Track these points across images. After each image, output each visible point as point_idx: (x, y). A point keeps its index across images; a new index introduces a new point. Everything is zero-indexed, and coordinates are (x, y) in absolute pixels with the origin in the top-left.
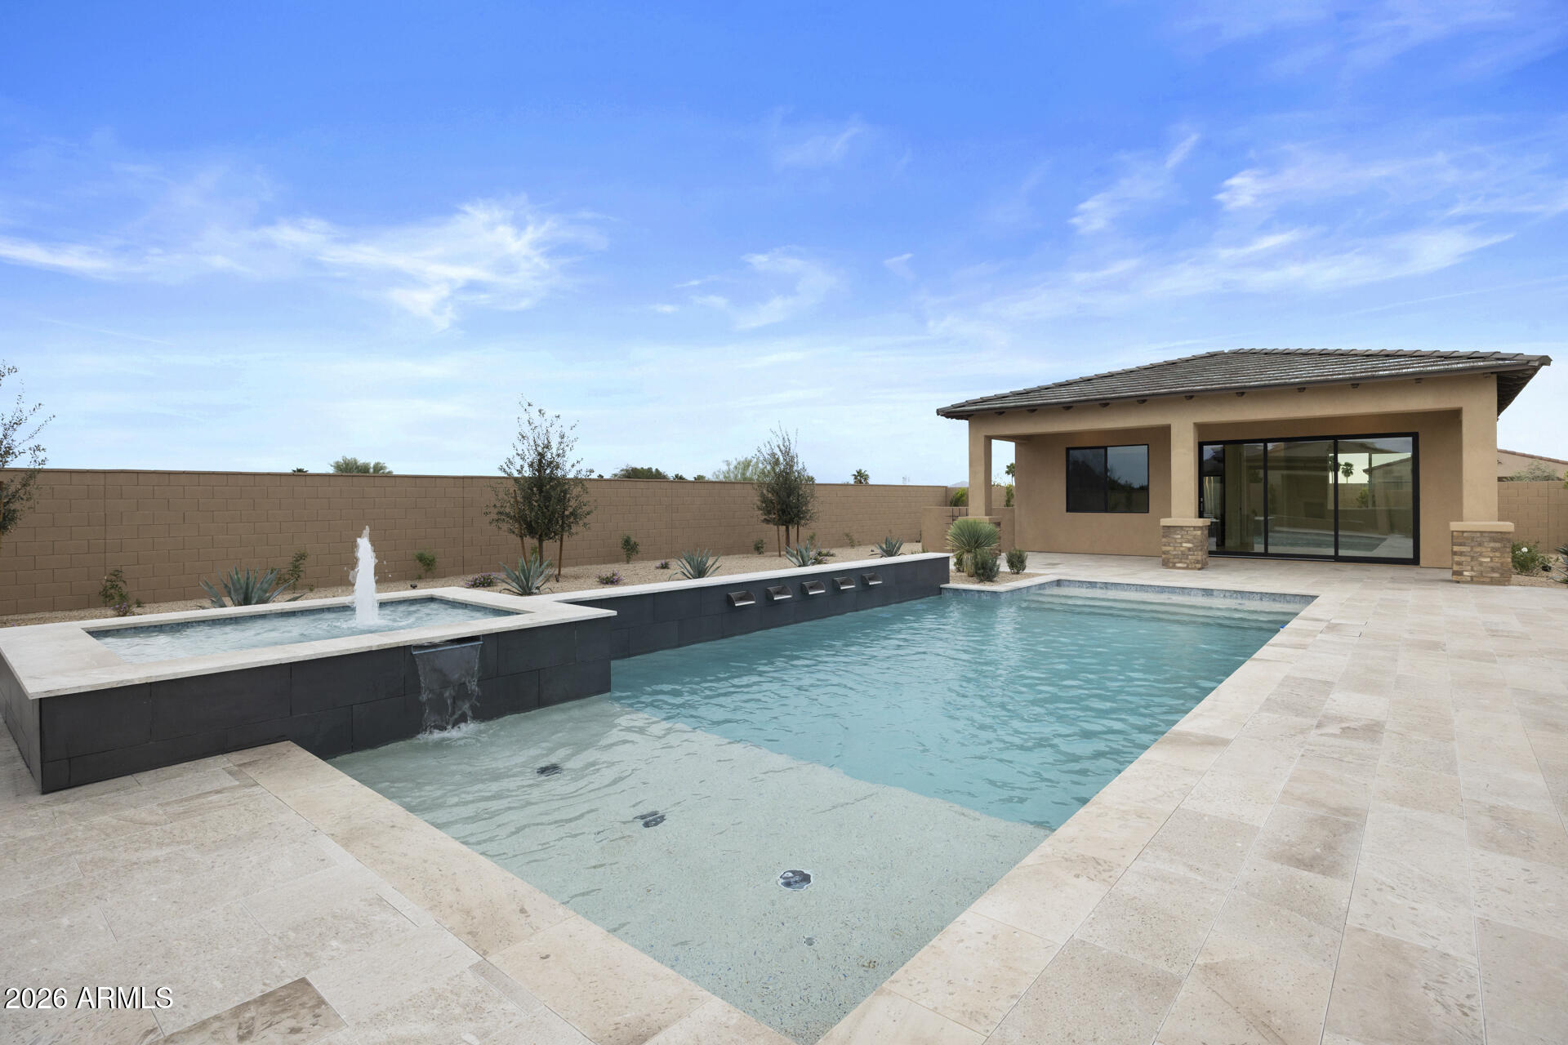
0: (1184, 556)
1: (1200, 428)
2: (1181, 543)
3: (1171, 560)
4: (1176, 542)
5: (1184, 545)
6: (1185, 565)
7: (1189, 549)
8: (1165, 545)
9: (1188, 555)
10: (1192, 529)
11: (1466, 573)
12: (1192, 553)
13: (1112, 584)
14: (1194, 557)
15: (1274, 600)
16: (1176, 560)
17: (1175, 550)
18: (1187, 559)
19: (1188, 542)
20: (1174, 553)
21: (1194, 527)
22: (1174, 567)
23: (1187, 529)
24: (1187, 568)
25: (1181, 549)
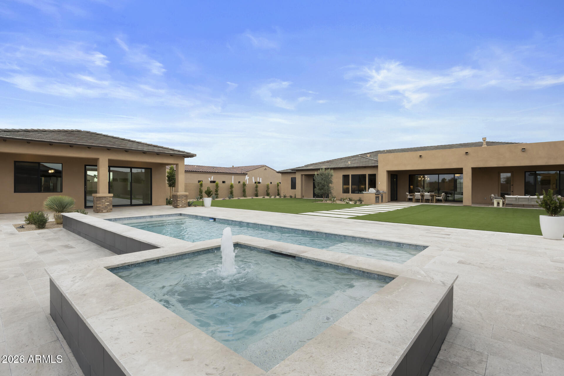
0: (106, 207)
1: (110, 161)
2: (105, 203)
3: (101, 210)
4: (103, 203)
5: (106, 203)
6: (106, 211)
7: (108, 205)
8: (98, 204)
9: (107, 207)
10: (109, 197)
11: (180, 205)
12: (109, 206)
13: (118, 219)
14: (110, 208)
15: (169, 216)
16: (103, 209)
17: (102, 206)
18: (107, 208)
19: (108, 202)
20: (102, 207)
21: (110, 197)
22: (102, 212)
23: (108, 197)
24: (107, 212)
25: (105, 205)
